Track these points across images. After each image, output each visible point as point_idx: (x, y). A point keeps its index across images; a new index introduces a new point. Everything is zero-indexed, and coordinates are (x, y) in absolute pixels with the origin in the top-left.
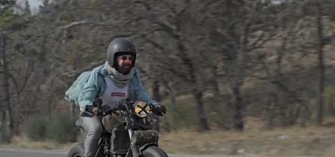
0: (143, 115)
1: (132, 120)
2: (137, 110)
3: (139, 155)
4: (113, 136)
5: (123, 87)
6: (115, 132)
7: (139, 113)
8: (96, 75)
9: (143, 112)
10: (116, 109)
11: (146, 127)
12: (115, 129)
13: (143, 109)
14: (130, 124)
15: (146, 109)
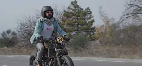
0: (61, 42)
1: (56, 44)
2: (58, 40)
3: (60, 59)
4: (49, 51)
5: (51, 25)
6: (50, 49)
7: (59, 41)
8: (40, 22)
9: (61, 41)
10: (49, 40)
11: (62, 47)
12: (49, 48)
13: (61, 40)
14: (55, 46)
15: (62, 40)
